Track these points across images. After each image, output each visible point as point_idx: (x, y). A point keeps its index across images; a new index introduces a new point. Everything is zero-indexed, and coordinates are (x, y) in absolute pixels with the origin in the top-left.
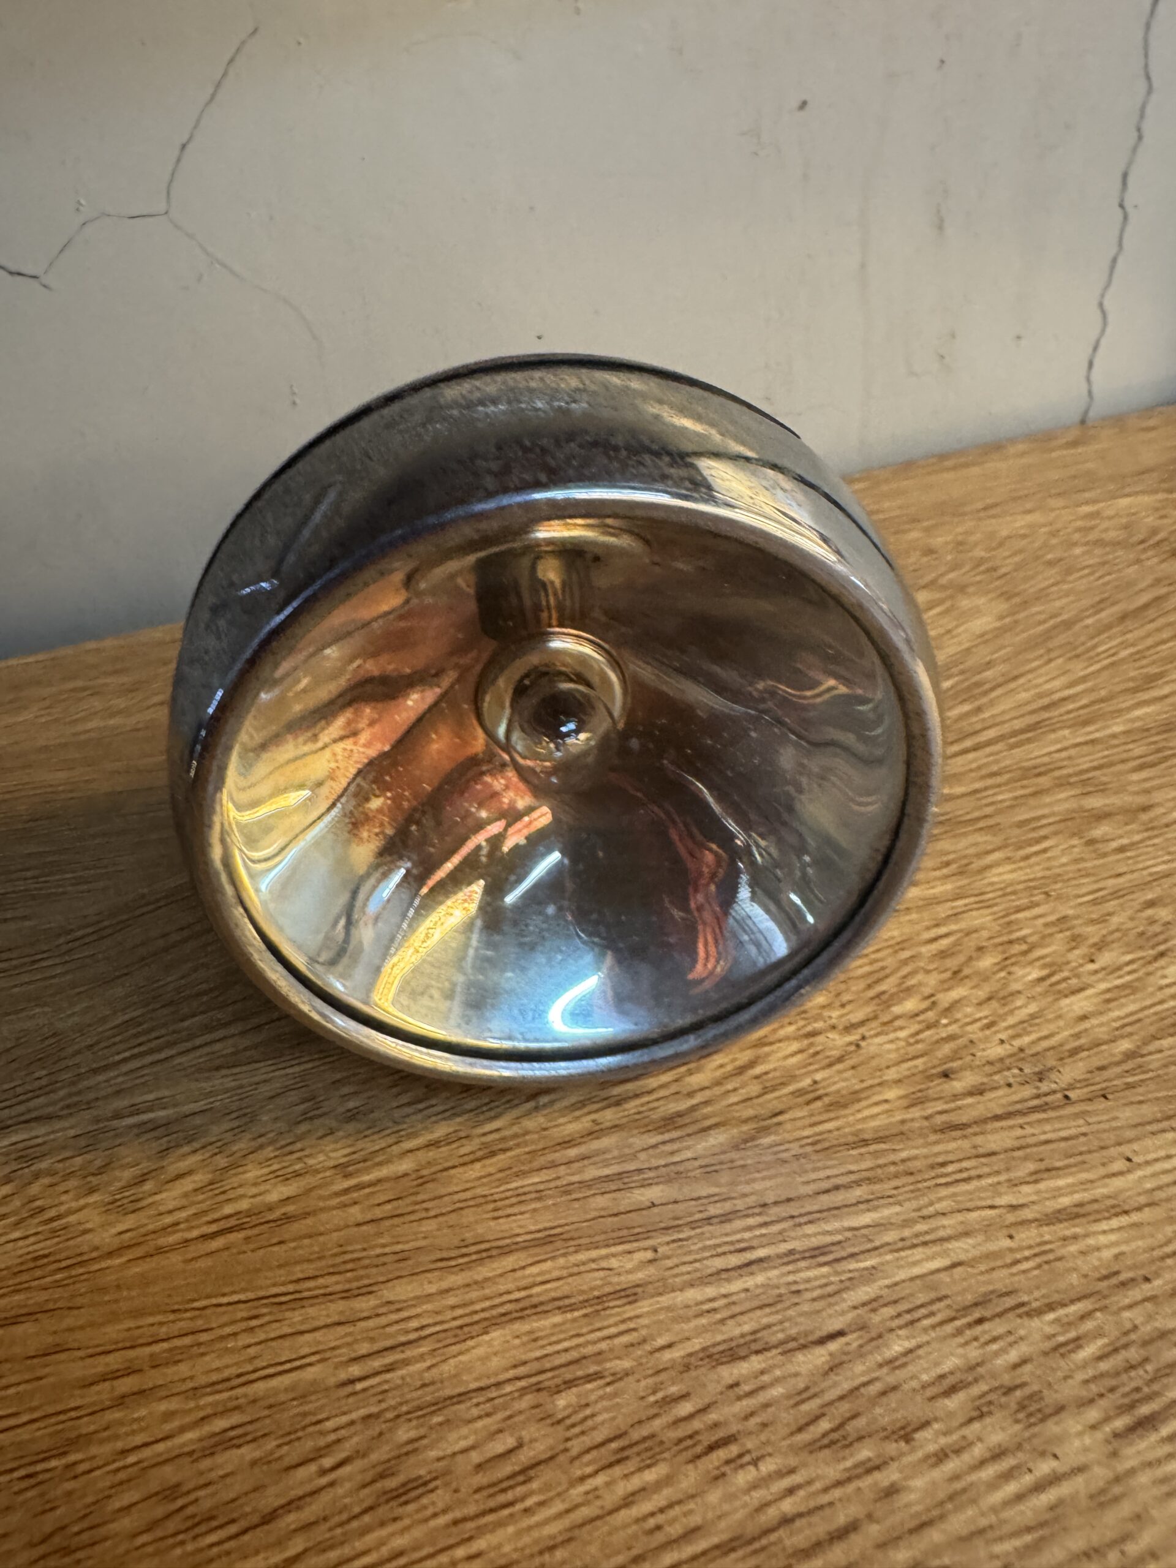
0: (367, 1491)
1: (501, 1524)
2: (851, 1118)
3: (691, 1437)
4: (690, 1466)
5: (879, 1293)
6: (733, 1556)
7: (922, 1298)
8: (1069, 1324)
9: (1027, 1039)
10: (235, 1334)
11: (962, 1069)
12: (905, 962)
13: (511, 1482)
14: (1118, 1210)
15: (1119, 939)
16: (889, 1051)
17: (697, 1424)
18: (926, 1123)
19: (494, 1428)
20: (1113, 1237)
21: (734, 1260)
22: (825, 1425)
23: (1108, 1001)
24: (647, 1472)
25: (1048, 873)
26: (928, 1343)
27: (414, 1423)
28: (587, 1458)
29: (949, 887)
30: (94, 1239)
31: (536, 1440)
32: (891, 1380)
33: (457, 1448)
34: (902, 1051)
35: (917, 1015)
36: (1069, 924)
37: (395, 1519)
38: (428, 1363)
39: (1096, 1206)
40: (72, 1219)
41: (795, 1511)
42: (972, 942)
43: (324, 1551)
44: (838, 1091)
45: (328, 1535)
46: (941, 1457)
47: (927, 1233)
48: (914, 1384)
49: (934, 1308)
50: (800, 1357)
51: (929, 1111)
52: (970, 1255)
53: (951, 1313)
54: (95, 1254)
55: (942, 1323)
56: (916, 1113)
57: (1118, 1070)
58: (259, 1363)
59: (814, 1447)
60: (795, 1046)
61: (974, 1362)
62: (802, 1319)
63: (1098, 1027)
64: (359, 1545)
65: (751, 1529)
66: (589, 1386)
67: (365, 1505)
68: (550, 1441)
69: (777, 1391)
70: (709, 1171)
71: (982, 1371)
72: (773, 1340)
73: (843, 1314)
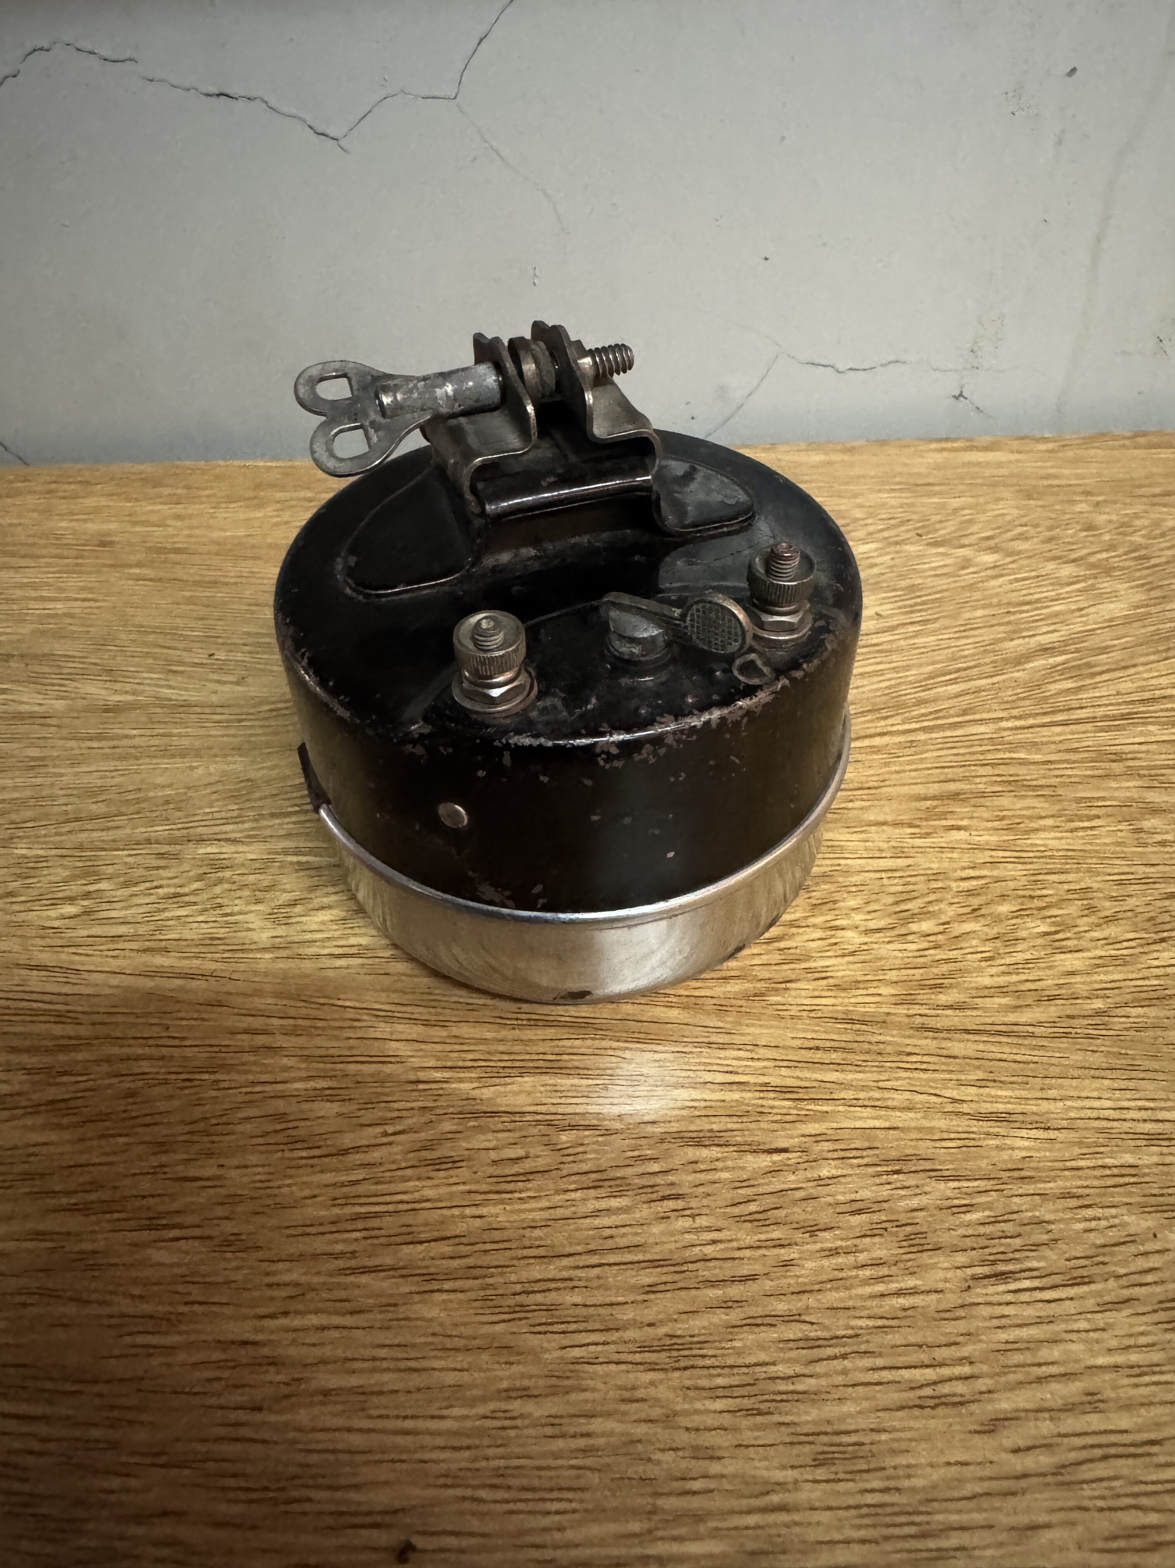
0: (412, 1155)
1: (502, 1202)
2: (846, 1000)
3: (652, 1186)
4: (645, 1206)
5: (825, 1131)
6: (659, 1269)
7: (857, 1144)
9: (1014, 978)
10: (342, 1028)
11: (951, 986)
12: (934, 891)
13: (515, 1179)
14: (1038, 1125)
15: (1128, 918)
16: (896, 958)
17: (658, 1180)
18: (906, 1020)
19: (513, 1141)
20: (1027, 1143)
21: (721, 1078)
22: (753, 1207)
23: (1098, 966)
24: (612, 1199)
25: (1089, 847)
26: (850, 1175)
27: (456, 1121)
28: (573, 1178)
29: (994, 838)
30: (254, 936)
31: (538, 1157)
32: (814, 1192)
33: (482, 1146)
34: (907, 960)
35: (929, 935)
36: (1090, 895)
37: (429, 1178)
38: (475, 1085)
39: (1021, 1118)
40: (240, 918)
41: (713, 1255)
42: (998, 888)
43: (377, 1183)
44: (843, 977)
45: (381, 1175)
46: (834, 1252)
47: (878, 1100)
48: (829, 1199)
50: (749, 1157)
51: (912, 1012)
52: (906, 1124)
53: (875, 1160)
54: (253, 947)
55: (869, 1165)
56: (902, 1010)
57: (1086, 1022)
58: (355, 1052)
59: (740, 1219)
60: (818, 934)
61: (882, 1198)
62: (759, 1133)
63: (1080, 984)
64: (402, 1186)
65: (677, 1257)
66: (587, 1133)
67: (410, 1164)
68: (548, 1160)
69: (725, 1175)
70: (721, 1009)
71: (885, 1205)
72: (733, 1141)
73: (792, 1137)
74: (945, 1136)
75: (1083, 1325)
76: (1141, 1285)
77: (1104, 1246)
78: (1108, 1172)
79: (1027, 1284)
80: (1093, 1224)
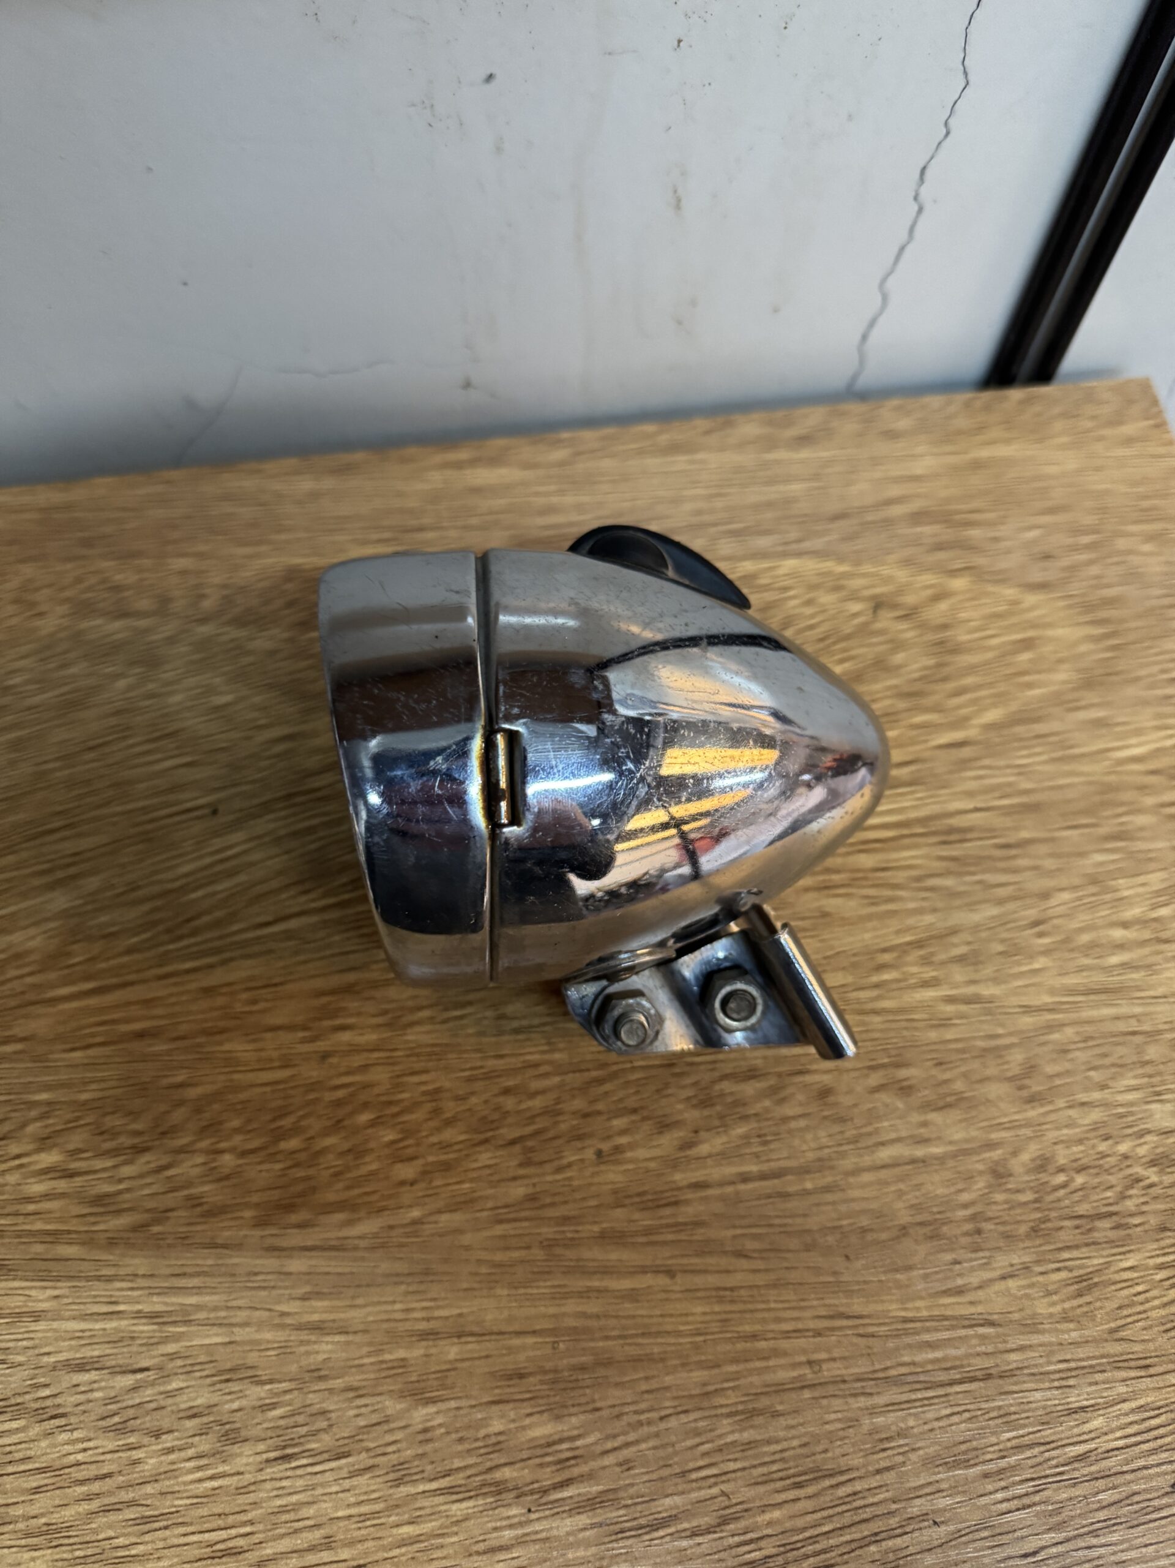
3: (43, 1409)
4: (37, 1425)
5: (179, 1349)
7: (202, 1359)
8: (276, 1394)
14: (343, 1330)
17: (48, 1402)
20: (329, 1347)
21: (105, 1308)
22: (116, 1419)
24: (14, 1422)
26: (193, 1386)
32: (163, 1403)
46: (169, 1451)
48: (174, 1408)
49: (206, 1366)
50: (119, 1378)
52: (242, 1338)
53: (213, 1372)
55: (207, 1376)
59: (106, 1430)
61: (212, 1403)
62: (129, 1355)
69: (98, 1395)
71: (215, 1409)
72: (108, 1364)
73: (154, 1357)
74: (270, 1346)
75: (334, 1489)
76: (384, 1454)
77: (366, 1426)
78: (384, 1366)
79: (304, 1461)
80: (363, 1410)
